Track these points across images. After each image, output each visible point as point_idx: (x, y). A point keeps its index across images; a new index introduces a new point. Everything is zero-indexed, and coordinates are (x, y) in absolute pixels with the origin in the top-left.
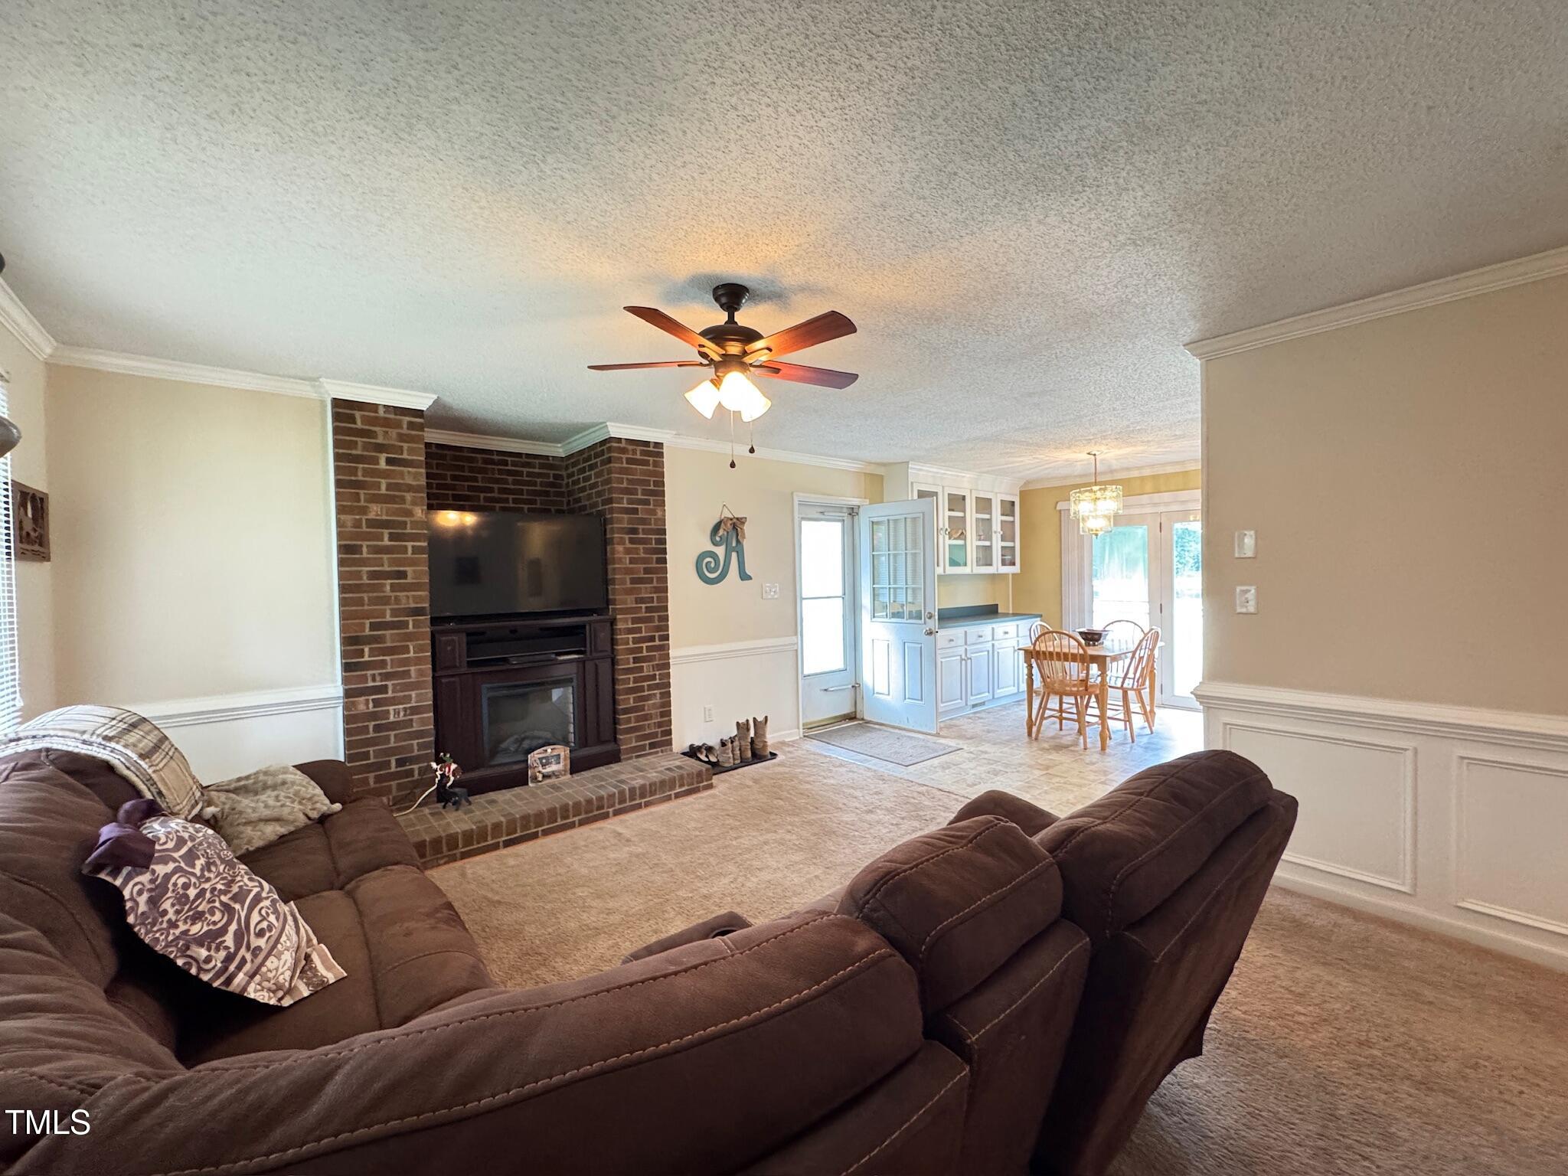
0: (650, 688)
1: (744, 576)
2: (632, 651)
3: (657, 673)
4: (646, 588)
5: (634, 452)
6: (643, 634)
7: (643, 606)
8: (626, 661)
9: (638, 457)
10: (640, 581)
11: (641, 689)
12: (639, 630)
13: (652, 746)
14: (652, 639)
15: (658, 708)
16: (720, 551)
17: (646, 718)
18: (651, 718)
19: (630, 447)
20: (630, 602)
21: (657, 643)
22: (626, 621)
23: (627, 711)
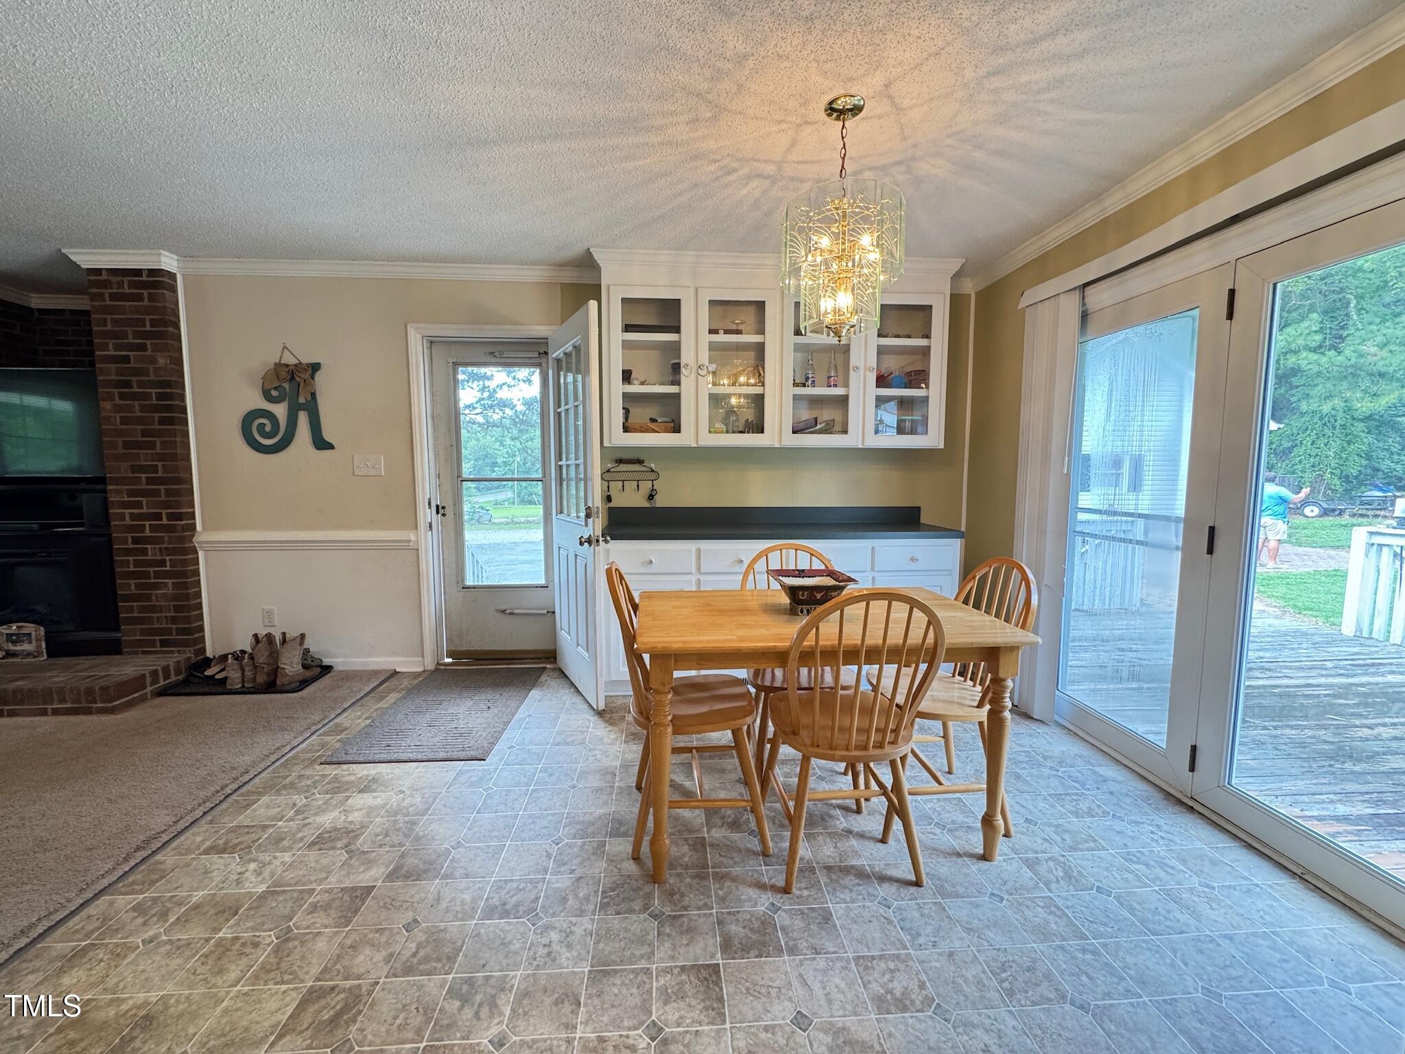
0: (158, 575)
1: (322, 444)
2: (129, 529)
3: (167, 558)
4: (146, 454)
5: (121, 285)
6: (145, 510)
7: (144, 476)
8: (123, 540)
9: (126, 290)
10: (138, 445)
11: (146, 575)
12: (138, 505)
13: (164, 643)
14: (158, 517)
15: (171, 601)
16: (280, 410)
17: (153, 609)
18: (161, 612)
19: (114, 279)
20: (124, 470)
21: (165, 521)
22: (119, 492)
23: (128, 598)
